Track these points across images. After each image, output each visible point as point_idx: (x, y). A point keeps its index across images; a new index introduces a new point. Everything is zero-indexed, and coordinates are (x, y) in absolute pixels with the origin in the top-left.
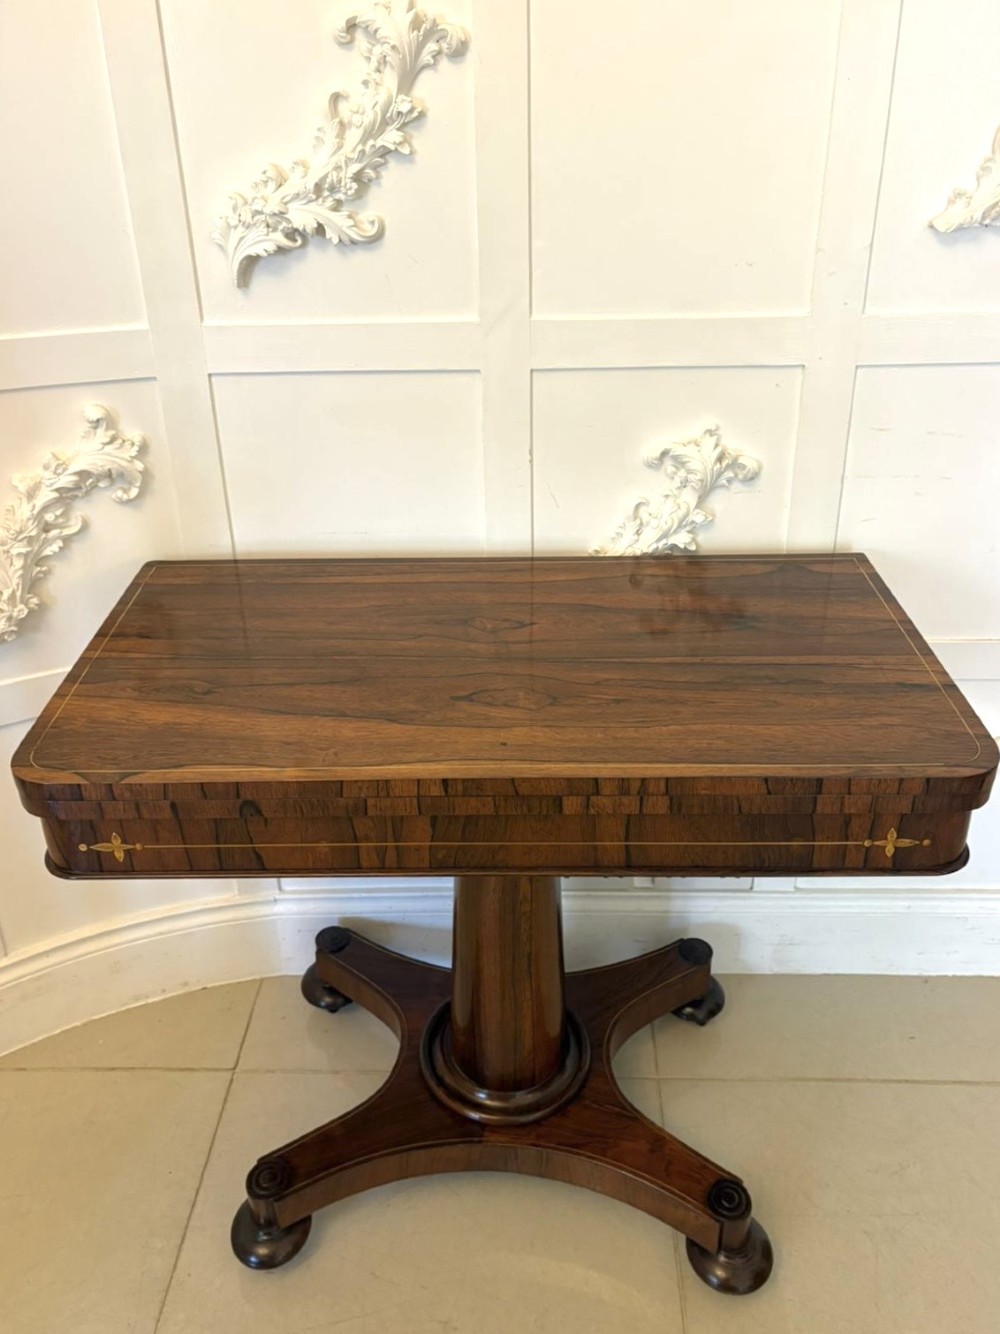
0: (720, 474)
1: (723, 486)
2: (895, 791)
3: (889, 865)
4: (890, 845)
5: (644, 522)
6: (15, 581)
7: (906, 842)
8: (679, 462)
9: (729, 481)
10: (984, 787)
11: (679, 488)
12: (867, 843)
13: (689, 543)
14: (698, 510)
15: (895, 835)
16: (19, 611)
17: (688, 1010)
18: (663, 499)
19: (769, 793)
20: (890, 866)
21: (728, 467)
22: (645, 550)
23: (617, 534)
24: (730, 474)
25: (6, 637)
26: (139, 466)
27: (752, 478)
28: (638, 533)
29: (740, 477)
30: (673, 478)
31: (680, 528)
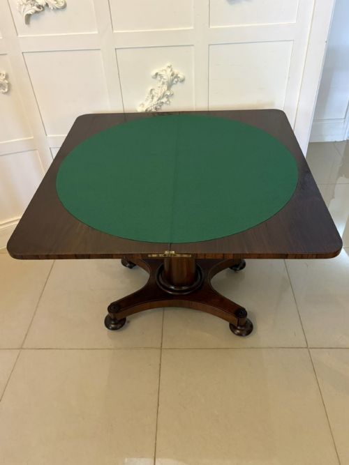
0: (173, 80)
1: (175, 84)
8: (161, 77)
9: (176, 82)
11: (162, 84)
14: (168, 91)
18: (158, 88)
24: (176, 80)
26: (6, 82)
27: (183, 81)
29: (179, 81)
30: (160, 82)
31: (163, 96)
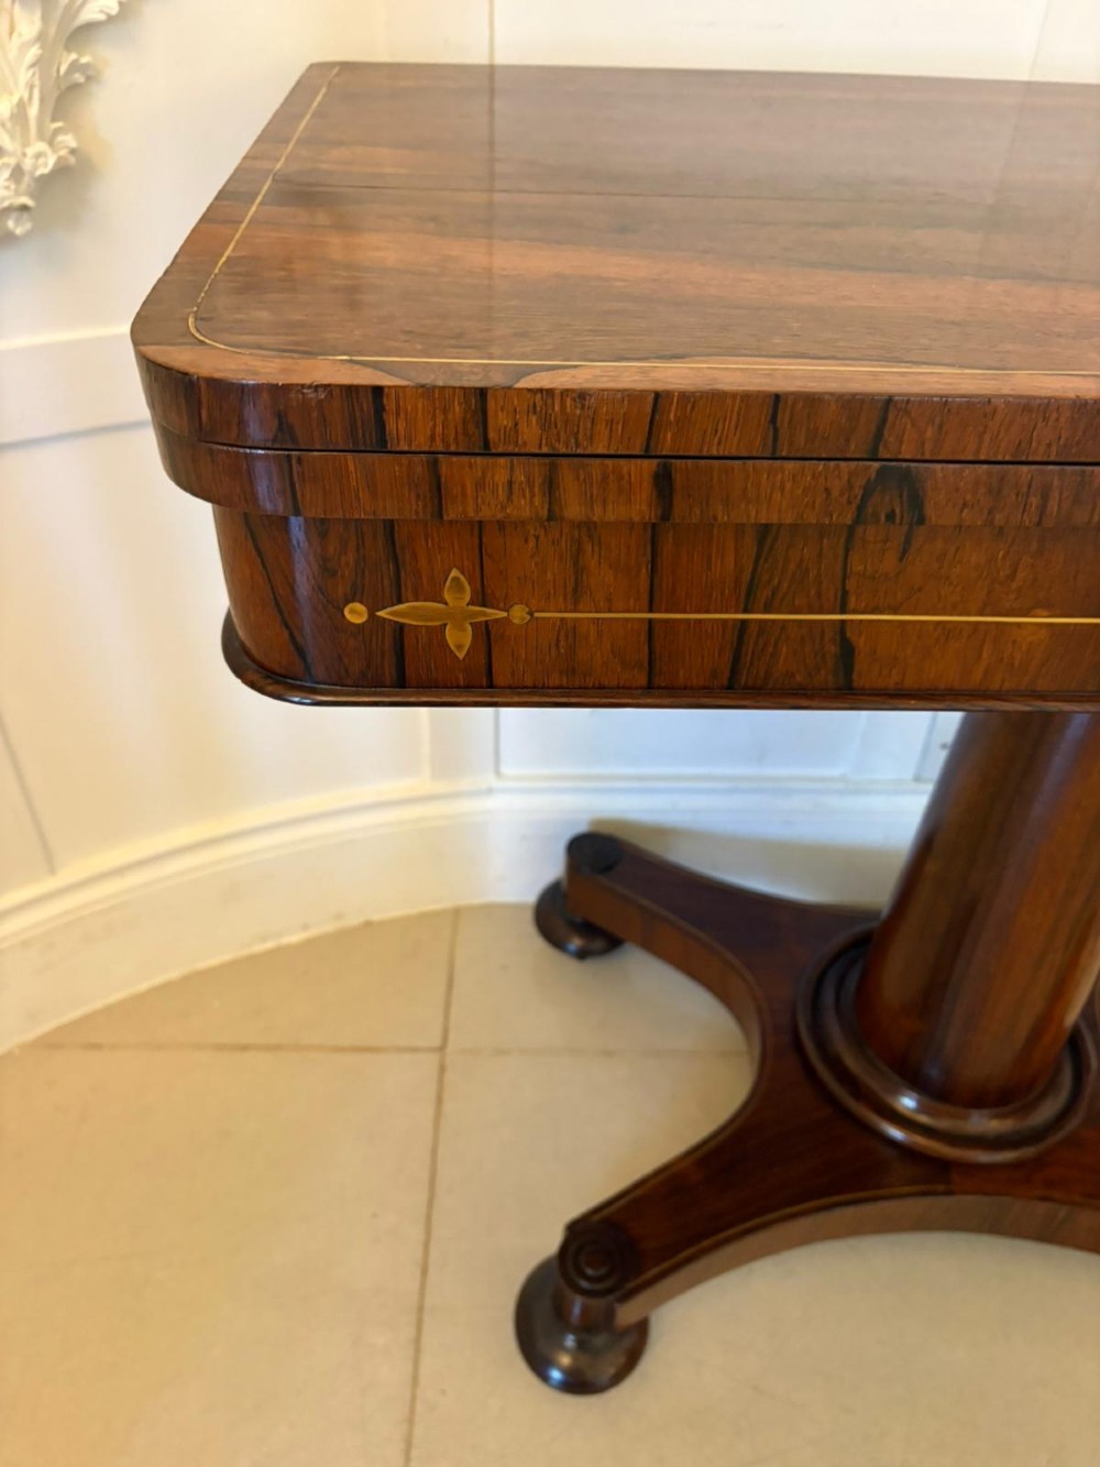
6: (24, 76)
16: (38, 156)
25: (11, 224)
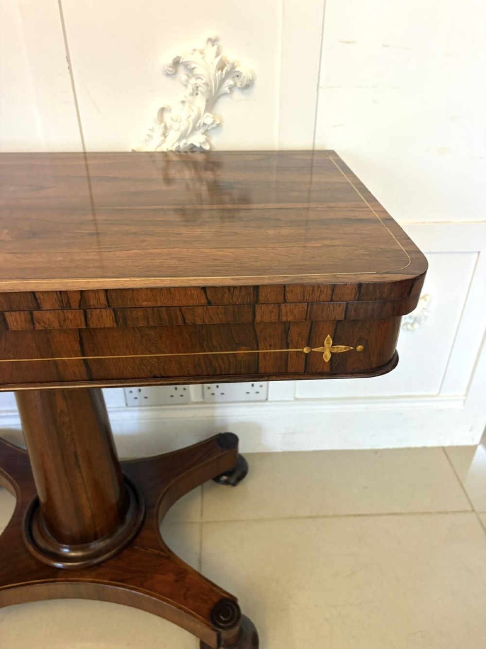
0: (222, 81)
1: (225, 94)
2: (329, 298)
3: (327, 369)
4: (327, 350)
5: (168, 125)
7: (341, 348)
8: (191, 71)
9: (230, 89)
10: (413, 293)
11: (192, 94)
12: (306, 350)
13: (204, 143)
14: (207, 114)
15: (331, 342)
17: (224, 478)
18: (181, 105)
19: (209, 303)
20: (329, 370)
21: (228, 74)
22: (170, 149)
23: (149, 135)
24: (230, 82)
27: (248, 86)
28: (165, 135)
29: (238, 85)
30: (186, 86)
31: (194, 129)
